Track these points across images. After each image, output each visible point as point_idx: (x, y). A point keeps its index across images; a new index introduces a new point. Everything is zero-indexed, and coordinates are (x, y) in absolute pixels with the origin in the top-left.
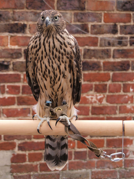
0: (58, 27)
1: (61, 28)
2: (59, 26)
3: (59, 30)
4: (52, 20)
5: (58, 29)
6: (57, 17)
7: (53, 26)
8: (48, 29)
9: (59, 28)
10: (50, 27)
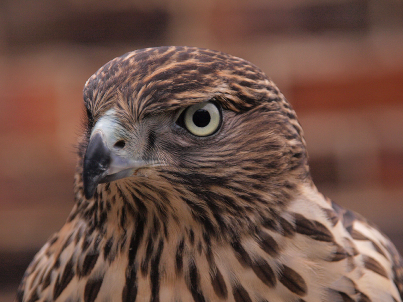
0: (216, 190)
1: (242, 203)
2: (221, 182)
3: (227, 218)
4: (152, 139)
5: (213, 207)
6: (213, 110)
7: (165, 183)
8: (131, 200)
9: (229, 201)
10: (143, 189)
